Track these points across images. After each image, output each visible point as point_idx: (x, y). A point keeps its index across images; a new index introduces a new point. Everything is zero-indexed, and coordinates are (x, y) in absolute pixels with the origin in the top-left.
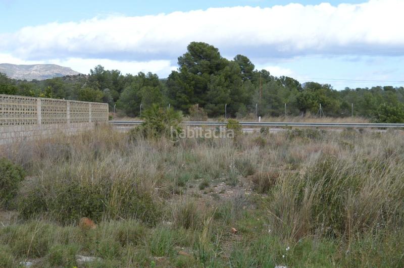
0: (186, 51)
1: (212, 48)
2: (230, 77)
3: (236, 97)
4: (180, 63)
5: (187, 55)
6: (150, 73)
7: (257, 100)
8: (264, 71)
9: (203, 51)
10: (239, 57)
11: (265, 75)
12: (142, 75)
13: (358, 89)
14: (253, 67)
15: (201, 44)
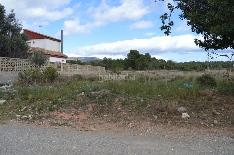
0: (129, 52)
1: (137, 51)
2: (142, 59)
3: (144, 65)
4: (127, 56)
5: (129, 53)
6: (120, 59)
7: (150, 66)
8: (154, 57)
9: (134, 52)
10: (146, 53)
11: (154, 58)
12: (118, 59)
13: (185, 62)
14: (151, 56)
15: (134, 50)
